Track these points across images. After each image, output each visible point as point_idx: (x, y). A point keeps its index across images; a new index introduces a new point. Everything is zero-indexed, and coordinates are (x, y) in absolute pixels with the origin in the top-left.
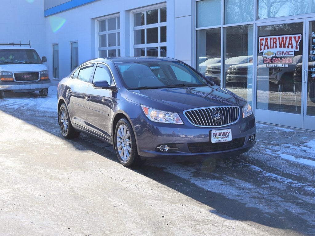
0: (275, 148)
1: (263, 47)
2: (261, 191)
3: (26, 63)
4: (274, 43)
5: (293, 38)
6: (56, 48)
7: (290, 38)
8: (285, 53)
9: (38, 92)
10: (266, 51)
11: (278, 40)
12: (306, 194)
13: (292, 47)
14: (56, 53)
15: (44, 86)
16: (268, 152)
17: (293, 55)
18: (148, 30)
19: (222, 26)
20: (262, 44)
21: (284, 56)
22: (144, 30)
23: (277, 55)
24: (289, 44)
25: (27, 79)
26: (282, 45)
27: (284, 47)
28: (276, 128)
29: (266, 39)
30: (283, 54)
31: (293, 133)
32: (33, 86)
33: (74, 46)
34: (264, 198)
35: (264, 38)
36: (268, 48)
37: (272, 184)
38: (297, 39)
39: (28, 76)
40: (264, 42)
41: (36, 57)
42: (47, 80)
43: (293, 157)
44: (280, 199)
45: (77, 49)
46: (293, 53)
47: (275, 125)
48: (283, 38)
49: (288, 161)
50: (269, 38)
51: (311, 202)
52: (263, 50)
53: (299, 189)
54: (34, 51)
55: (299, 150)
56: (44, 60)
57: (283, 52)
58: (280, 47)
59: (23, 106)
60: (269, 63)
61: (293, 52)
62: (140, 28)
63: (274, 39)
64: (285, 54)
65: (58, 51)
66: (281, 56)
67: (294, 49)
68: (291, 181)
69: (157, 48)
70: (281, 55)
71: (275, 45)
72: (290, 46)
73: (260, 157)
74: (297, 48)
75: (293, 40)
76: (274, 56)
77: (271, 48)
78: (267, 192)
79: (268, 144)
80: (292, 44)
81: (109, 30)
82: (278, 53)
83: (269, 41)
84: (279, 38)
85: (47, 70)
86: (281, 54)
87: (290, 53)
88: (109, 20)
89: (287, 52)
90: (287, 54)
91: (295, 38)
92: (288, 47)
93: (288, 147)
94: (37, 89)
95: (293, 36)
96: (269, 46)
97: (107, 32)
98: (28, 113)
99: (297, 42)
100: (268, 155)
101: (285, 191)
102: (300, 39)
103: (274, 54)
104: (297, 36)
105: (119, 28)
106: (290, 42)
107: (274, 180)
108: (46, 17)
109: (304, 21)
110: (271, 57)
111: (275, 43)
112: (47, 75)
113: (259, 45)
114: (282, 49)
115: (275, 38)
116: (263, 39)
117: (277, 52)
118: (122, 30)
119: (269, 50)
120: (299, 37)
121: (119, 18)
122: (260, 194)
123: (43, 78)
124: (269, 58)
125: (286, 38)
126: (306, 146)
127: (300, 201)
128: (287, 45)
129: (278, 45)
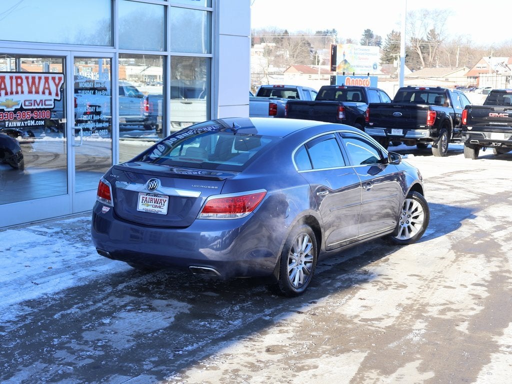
4: (17, 85)
5: (50, 78)
7: (47, 79)
8: (38, 102)
10: (3, 99)
11: (25, 81)
13: (50, 94)
17: (51, 105)
21: (36, 107)
23: (25, 105)
24: (45, 88)
26: (34, 90)
27: (37, 92)
29: (4, 78)
30: (34, 105)
36: (6, 94)
38: (57, 81)
46: (52, 103)
48: (33, 78)
50: (8, 76)
57: (34, 101)
58: (30, 92)
60: (9, 121)
61: (51, 100)
63: (17, 78)
64: (38, 105)
66: (33, 107)
67: (53, 97)
70: (31, 105)
71: (19, 88)
72: (47, 92)
74: (57, 95)
75: (51, 81)
76: (19, 107)
77: (12, 93)
80: (49, 89)
82: (27, 103)
83: (8, 81)
84: (27, 78)
86: (32, 103)
87: (47, 103)
89: (41, 101)
90: (42, 105)
91: (54, 79)
92: (44, 93)
95: (50, 76)
96: (9, 90)
99: (57, 86)
102: (62, 82)
103: (18, 104)
104: (57, 76)
106: (47, 86)
109: (68, 55)
110: (13, 110)
111: (21, 85)
114: (34, 97)
115: (21, 78)
117: (25, 101)
119: (9, 97)
120: (60, 79)
124: (9, 112)
125: (40, 78)
128: (41, 90)
129: (26, 89)
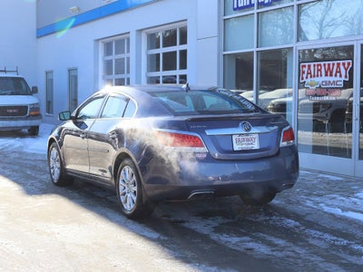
0: (318, 199)
1: (305, 76)
2: (297, 249)
3: (12, 94)
4: (318, 70)
5: (341, 64)
6: (50, 77)
7: (338, 64)
8: (332, 82)
9: (26, 130)
10: (308, 80)
11: (323, 67)
12: (353, 253)
13: (341, 76)
14: (49, 83)
15: (34, 123)
16: (309, 203)
17: (341, 85)
18: (164, 54)
19: (255, 49)
20: (303, 72)
22: (159, 54)
23: (322, 85)
24: (337, 72)
25: (13, 114)
26: (329, 73)
27: (331, 75)
28: (321, 175)
29: (309, 66)
30: (329, 85)
31: (342, 181)
32: (21, 123)
33: (73, 73)
34: (300, 258)
35: (307, 64)
36: (311, 77)
37: (311, 241)
38: (346, 66)
39: (15, 111)
40: (306, 69)
41: (24, 87)
42: (38, 116)
43: (339, 211)
44: (320, 259)
45: (76, 77)
46: (342, 83)
47: (320, 172)
48: (329, 65)
49: (333, 215)
50: (312, 64)
51: (358, 262)
52: (305, 80)
53: (345, 248)
54: (22, 79)
55: (347, 202)
56: (34, 91)
57: (329, 81)
58: (326, 75)
59: (7, 148)
60: (312, 96)
61: (341, 81)
62: (155, 51)
63: (318, 65)
64: (332, 85)
65: (52, 80)
67: (343, 78)
68: (335, 238)
69: (175, 76)
70: (327, 85)
71: (319, 72)
72: (338, 74)
73: (299, 209)
74: (346, 77)
75: (342, 67)
76: (318, 86)
77: (314, 76)
78: (304, 251)
79: (310, 194)
80: (340, 72)
81: (116, 53)
82: (324, 83)
83: (312, 68)
84: (325, 65)
85: (37, 104)
87: (338, 83)
88: (117, 42)
89: (334, 81)
90: (334, 85)
91: (344, 64)
92: (336, 76)
93: (334, 198)
94: (24, 127)
95: (341, 62)
97: (114, 57)
98: (13, 156)
99: (346, 70)
100: (308, 207)
101: (326, 250)
102: (351, 66)
103: (318, 84)
104: (346, 62)
105: (128, 51)
106: (338, 70)
107: (314, 238)
108: (38, 37)
109: (354, 43)
111: (320, 70)
112: (38, 109)
113: (300, 73)
114: (329, 79)
115: (320, 65)
116: (305, 66)
117: (322, 82)
118: (132, 55)
119: (313, 79)
120: (349, 64)
121: (128, 40)
122: (296, 253)
123: (33, 113)
124: (312, 90)
125: (333, 64)
126: (356, 197)
127: (344, 262)
128: (334, 73)
129: (323, 73)
